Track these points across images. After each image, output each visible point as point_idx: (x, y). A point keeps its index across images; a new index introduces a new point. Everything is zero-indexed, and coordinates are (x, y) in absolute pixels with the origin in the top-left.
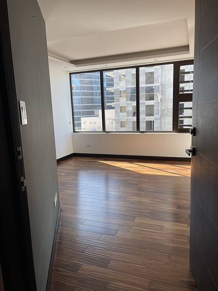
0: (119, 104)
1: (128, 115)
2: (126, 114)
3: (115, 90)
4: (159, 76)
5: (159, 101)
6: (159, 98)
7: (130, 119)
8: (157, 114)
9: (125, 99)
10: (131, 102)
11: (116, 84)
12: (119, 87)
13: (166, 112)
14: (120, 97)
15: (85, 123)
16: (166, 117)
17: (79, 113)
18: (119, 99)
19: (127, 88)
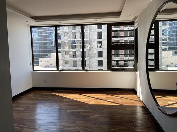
0: (64, 50)
1: (70, 57)
2: (69, 56)
3: (61, 41)
4: (88, 34)
5: (88, 49)
6: (89, 47)
7: (71, 59)
8: (87, 56)
9: (68, 47)
10: (72, 49)
11: (62, 38)
12: (64, 40)
13: (92, 56)
14: (65, 46)
15: (41, 62)
16: (93, 59)
17: (37, 55)
18: (64, 47)
19: (69, 41)
